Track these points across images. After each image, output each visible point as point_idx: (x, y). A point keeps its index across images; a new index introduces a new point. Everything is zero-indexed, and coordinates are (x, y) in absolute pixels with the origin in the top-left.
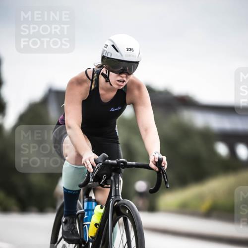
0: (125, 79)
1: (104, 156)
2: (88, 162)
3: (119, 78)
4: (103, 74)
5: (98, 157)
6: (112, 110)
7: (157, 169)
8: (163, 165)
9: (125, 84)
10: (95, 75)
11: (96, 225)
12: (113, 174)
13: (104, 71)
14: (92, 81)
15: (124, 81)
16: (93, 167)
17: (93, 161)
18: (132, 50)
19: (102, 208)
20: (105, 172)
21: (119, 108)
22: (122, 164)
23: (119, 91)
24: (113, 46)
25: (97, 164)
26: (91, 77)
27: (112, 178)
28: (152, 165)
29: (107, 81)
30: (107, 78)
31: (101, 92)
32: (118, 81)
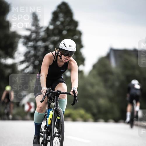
0: (68, 58)
1: (50, 89)
2: (43, 91)
3: (65, 58)
4: (59, 55)
5: (47, 89)
6: (62, 70)
7: (73, 95)
8: (75, 93)
9: (68, 61)
10: (56, 54)
11: (50, 119)
12: (56, 97)
13: (60, 54)
14: (55, 57)
15: (67, 59)
16: (45, 94)
17: (45, 91)
18: (71, 46)
19: (53, 111)
20: (53, 96)
21: (65, 70)
22: (59, 92)
23: (65, 63)
24: (64, 44)
25: (47, 92)
26: (54, 55)
27: (55, 99)
28: (71, 93)
29: (60, 59)
30: (61, 57)
31: (58, 62)
32: (65, 59)
